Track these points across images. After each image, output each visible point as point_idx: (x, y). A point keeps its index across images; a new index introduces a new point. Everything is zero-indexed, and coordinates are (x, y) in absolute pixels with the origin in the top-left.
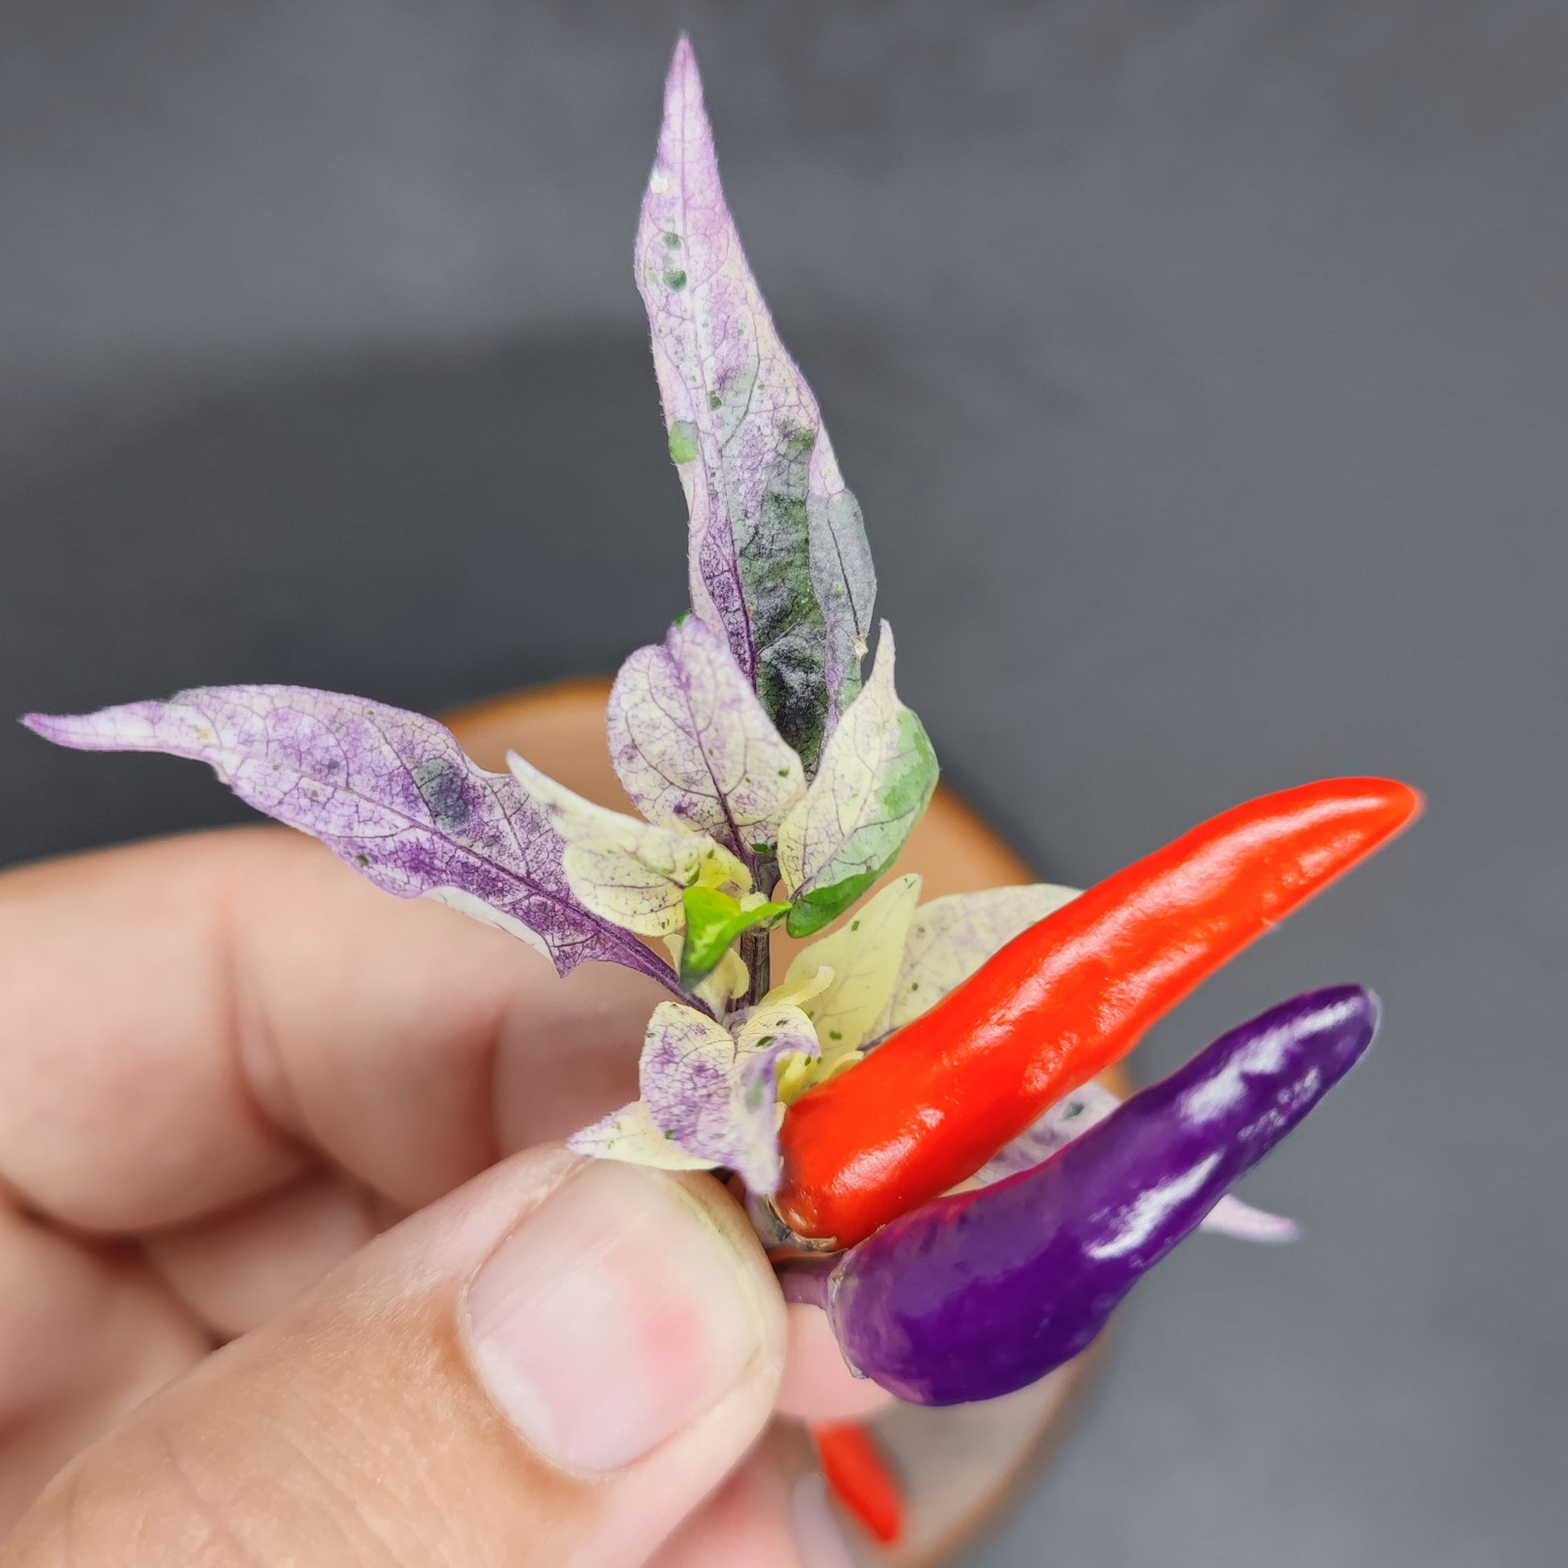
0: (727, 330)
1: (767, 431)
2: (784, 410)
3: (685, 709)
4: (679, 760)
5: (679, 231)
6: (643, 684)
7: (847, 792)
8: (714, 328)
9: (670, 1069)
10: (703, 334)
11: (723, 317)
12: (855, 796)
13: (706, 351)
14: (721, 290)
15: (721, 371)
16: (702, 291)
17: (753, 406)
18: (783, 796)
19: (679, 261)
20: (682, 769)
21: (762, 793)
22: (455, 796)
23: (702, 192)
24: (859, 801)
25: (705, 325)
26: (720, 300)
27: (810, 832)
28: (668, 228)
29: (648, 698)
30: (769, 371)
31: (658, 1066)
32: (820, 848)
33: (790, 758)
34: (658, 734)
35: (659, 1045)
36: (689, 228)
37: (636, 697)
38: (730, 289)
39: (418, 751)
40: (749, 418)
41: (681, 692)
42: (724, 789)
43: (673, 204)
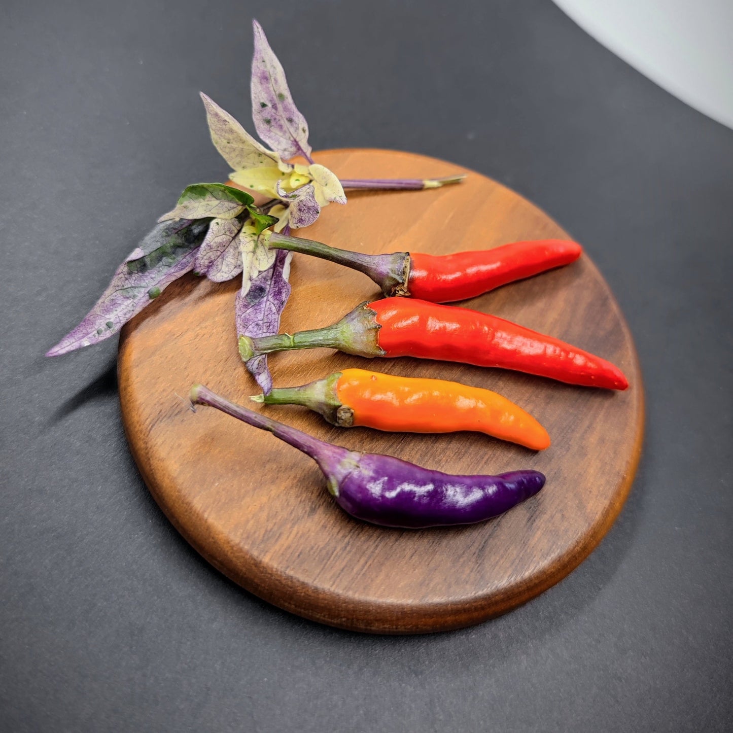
0: (114, 303)
1: (134, 278)
2: (126, 276)
3: (218, 259)
4: (232, 254)
5: (95, 332)
6: (219, 274)
7: (209, 207)
8: (116, 307)
9: (303, 218)
10: (119, 309)
11: (111, 307)
12: (208, 204)
13: (123, 306)
14: (104, 311)
15: (126, 299)
16: (107, 316)
17: (130, 286)
18: (223, 222)
19: (103, 327)
20: (234, 252)
21: (226, 227)
22: (255, 293)
23: (82, 331)
24: (209, 203)
25: (116, 310)
26: (107, 311)
27: (224, 211)
28: (97, 335)
29: (221, 271)
30: (118, 286)
31: (304, 222)
32: (227, 206)
33: (213, 224)
34: (229, 263)
35: (299, 224)
36: (93, 329)
37: (223, 274)
38: (103, 309)
39: (245, 303)
40: (133, 285)
41: (215, 263)
42: (231, 239)
43: (90, 338)
